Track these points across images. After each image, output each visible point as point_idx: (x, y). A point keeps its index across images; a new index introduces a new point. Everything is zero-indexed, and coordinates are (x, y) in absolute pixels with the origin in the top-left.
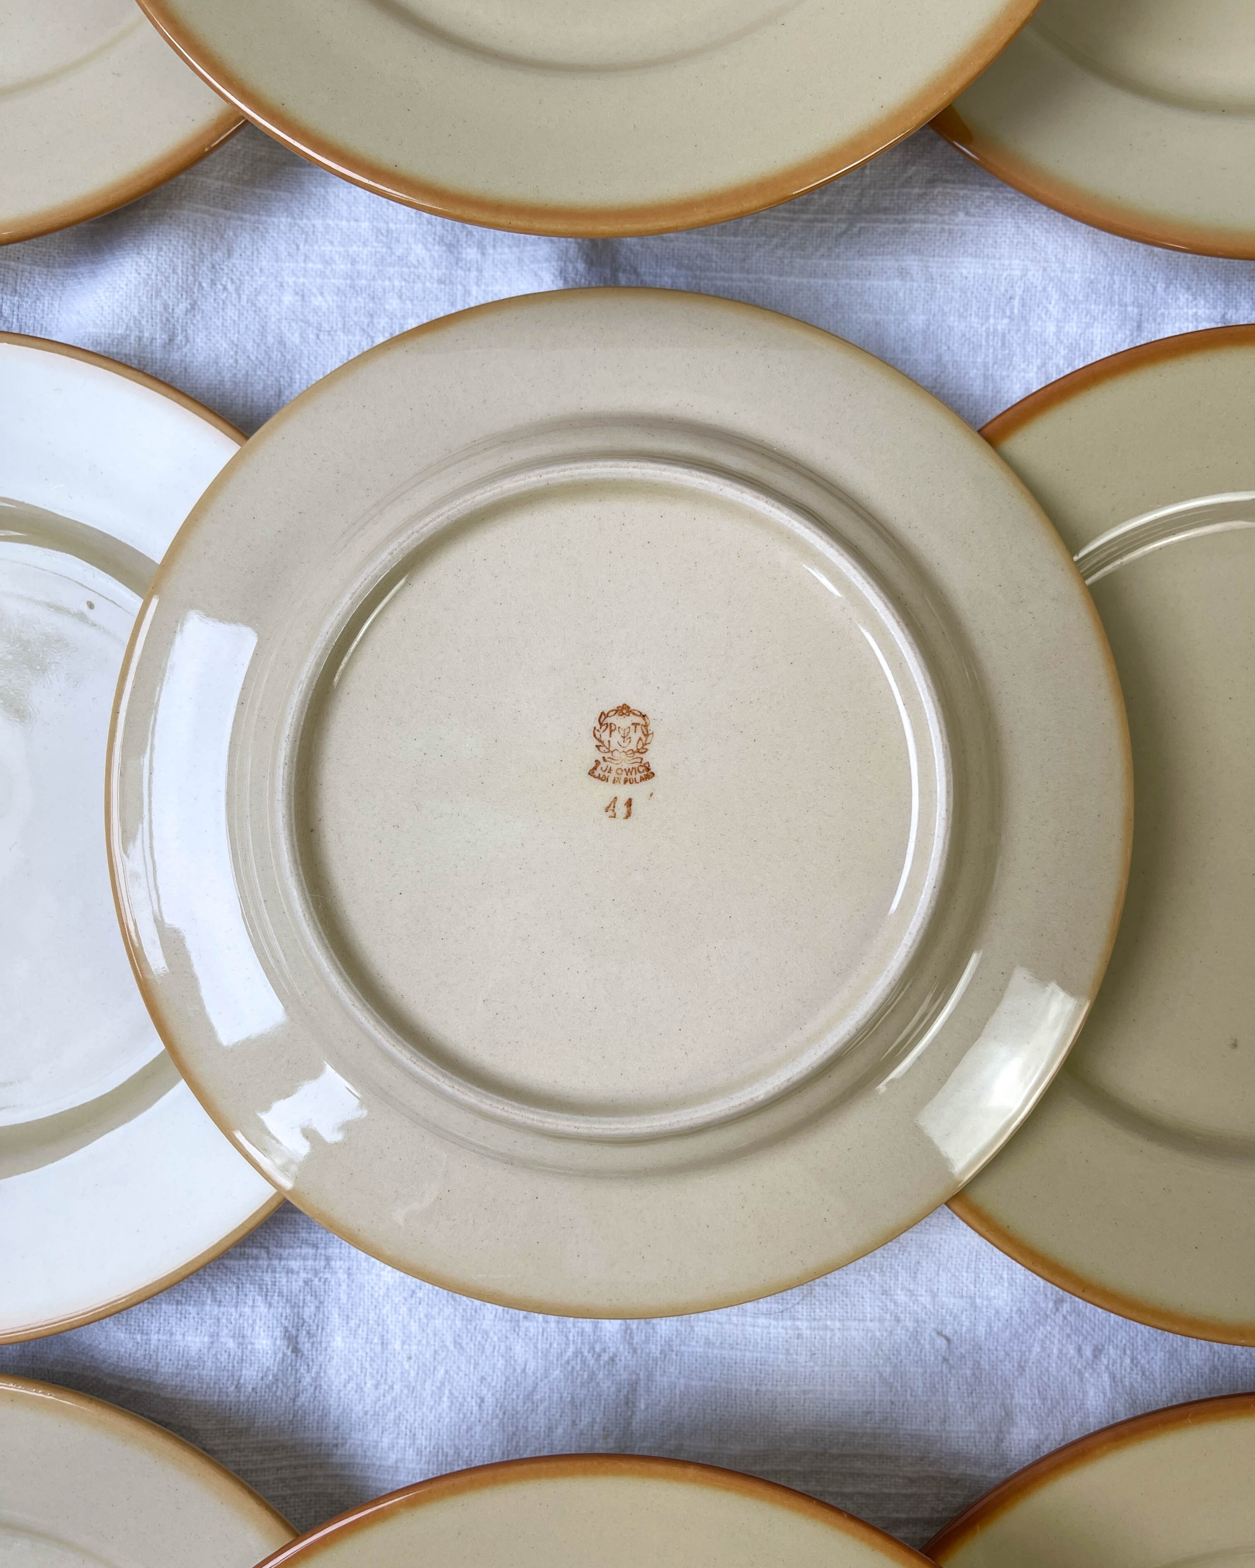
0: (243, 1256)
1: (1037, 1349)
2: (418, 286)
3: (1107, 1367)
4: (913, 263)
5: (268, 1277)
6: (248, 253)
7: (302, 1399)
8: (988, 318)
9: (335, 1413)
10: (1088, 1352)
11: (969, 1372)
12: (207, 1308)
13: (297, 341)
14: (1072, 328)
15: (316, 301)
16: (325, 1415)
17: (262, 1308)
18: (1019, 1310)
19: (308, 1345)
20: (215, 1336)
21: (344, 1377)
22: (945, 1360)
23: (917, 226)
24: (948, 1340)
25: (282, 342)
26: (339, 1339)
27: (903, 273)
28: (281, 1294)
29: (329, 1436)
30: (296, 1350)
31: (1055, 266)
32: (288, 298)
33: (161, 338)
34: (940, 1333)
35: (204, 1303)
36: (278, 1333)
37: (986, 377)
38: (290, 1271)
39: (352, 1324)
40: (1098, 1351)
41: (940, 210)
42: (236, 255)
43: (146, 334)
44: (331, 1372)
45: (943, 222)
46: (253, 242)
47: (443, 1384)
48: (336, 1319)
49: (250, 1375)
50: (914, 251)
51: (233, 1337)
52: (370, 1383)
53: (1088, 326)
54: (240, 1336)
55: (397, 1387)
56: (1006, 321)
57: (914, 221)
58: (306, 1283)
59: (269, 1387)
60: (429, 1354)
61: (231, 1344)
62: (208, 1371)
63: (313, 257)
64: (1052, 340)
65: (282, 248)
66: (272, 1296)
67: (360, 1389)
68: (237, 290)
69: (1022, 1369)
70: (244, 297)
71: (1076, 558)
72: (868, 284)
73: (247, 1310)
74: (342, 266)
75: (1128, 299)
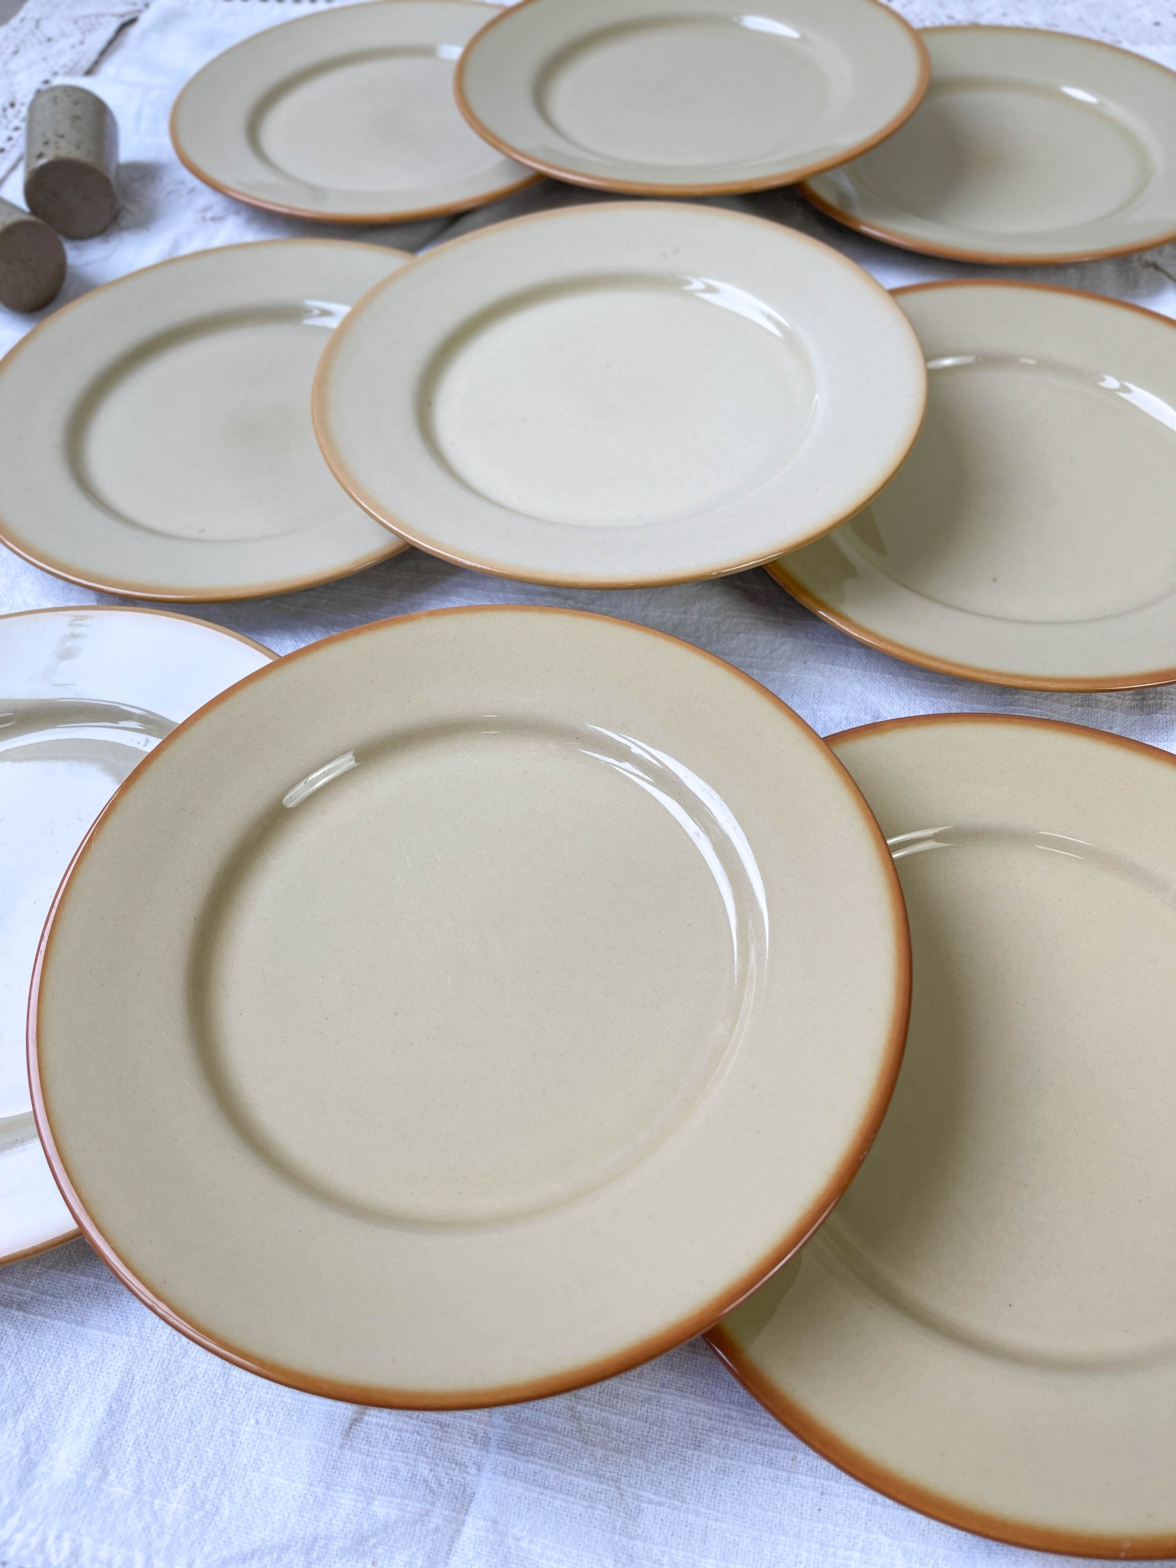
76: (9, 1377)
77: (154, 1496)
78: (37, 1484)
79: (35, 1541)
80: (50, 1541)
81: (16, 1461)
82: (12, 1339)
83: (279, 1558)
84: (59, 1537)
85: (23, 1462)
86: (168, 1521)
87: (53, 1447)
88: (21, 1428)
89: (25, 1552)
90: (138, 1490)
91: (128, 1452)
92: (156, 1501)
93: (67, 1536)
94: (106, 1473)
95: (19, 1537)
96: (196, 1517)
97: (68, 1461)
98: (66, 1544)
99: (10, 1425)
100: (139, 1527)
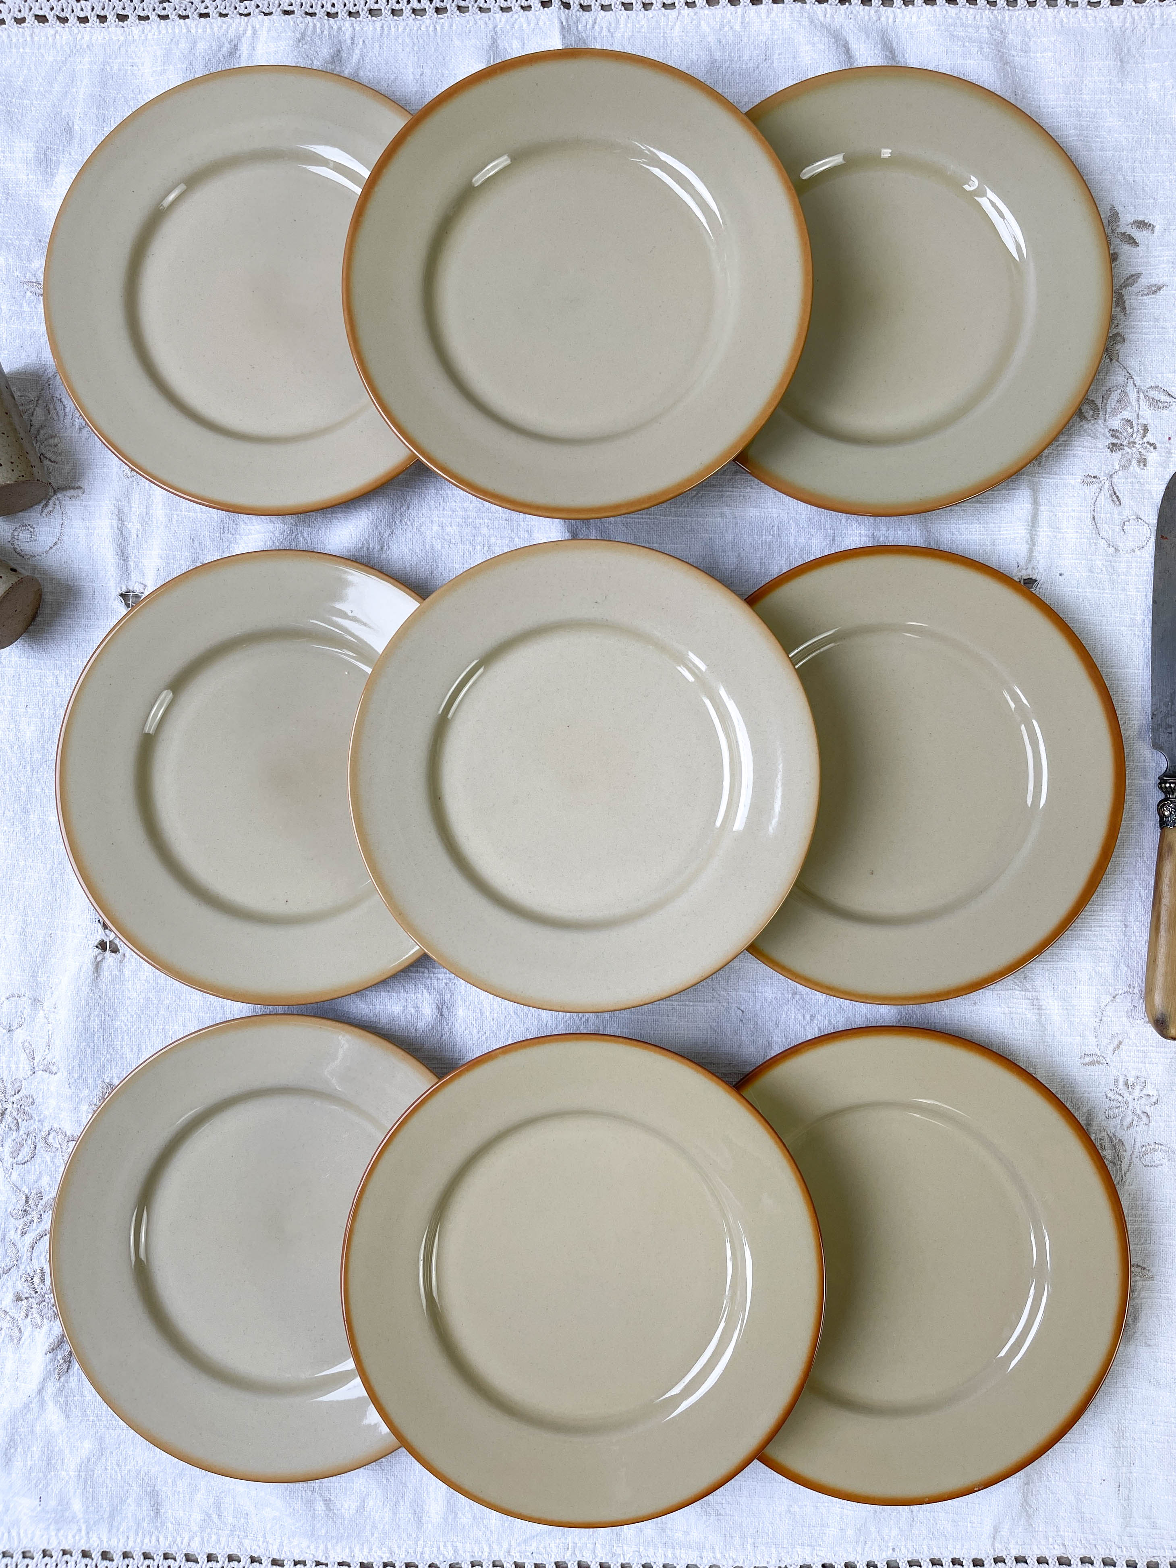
0: (417, 972)
1: (784, 1016)
2: (496, 522)
3: (817, 1025)
4: (727, 511)
5: (428, 982)
6: (417, 507)
7: (444, 1037)
8: (762, 536)
9: (459, 1045)
10: (808, 1017)
11: (752, 1027)
12: (402, 994)
13: (440, 548)
14: (802, 540)
15: (449, 529)
16: (454, 1045)
17: (426, 995)
18: (776, 997)
19: (447, 1013)
20: (405, 1007)
21: (464, 1028)
22: (741, 1020)
23: (728, 493)
24: (743, 1011)
25: (433, 549)
26: (461, 1011)
27: (722, 515)
28: (434, 989)
29: (456, 1055)
30: (442, 1015)
31: (793, 512)
32: (435, 528)
33: (377, 547)
34: (739, 1008)
35: (400, 992)
36: (434, 1006)
37: (761, 563)
38: (438, 979)
39: (467, 1004)
40: (813, 1017)
41: (739, 486)
42: (411, 508)
43: (371, 546)
44: (457, 1026)
45: (741, 492)
46: (419, 502)
47: (509, 1031)
48: (459, 1002)
49: (421, 1024)
50: (727, 505)
51: (414, 1007)
52: (475, 1031)
53: (810, 539)
54: (416, 1008)
55: (488, 1033)
56: (771, 537)
57: (728, 491)
58: (446, 984)
59: (430, 1031)
60: (502, 1018)
61: (413, 1011)
62: (403, 1023)
63: (447, 508)
64: (793, 546)
65: (432, 504)
66: (431, 990)
67: (471, 1033)
68: (412, 524)
69: (777, 1025)
70: (415, 528)
71: (790, 656)
72: (706, 520)
73: (420, 996)
74: (461, 513)
75: (828, 526)
76: (392, 1482)
77: (482, 1519)
78: (425, 1526)
79: (435, 1550)
80: (442, 1548)
81: (412, 1519)
82: (386, 1463)
83: (550, 1534)
84: (445, 1546)
85: (416, 1519)
86: (493, 1528)
87: (426, 1508)
88: (408, 1504)
89: (433, 1556)
90: (474, 1518)
91: (463, 1502)
92: (484, 1521)
93: (449, 1544)
94: (456, 1514)
95: (427, 1550)
96: (506, 1525)
97: (437, 1513)
98: (450, 1548)
99: (402, 1503)
100: (481, 1533)
